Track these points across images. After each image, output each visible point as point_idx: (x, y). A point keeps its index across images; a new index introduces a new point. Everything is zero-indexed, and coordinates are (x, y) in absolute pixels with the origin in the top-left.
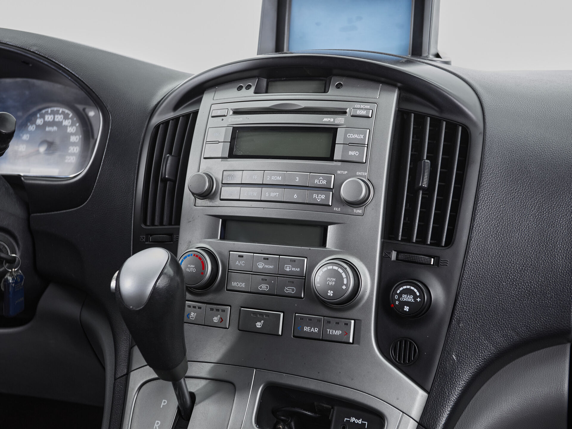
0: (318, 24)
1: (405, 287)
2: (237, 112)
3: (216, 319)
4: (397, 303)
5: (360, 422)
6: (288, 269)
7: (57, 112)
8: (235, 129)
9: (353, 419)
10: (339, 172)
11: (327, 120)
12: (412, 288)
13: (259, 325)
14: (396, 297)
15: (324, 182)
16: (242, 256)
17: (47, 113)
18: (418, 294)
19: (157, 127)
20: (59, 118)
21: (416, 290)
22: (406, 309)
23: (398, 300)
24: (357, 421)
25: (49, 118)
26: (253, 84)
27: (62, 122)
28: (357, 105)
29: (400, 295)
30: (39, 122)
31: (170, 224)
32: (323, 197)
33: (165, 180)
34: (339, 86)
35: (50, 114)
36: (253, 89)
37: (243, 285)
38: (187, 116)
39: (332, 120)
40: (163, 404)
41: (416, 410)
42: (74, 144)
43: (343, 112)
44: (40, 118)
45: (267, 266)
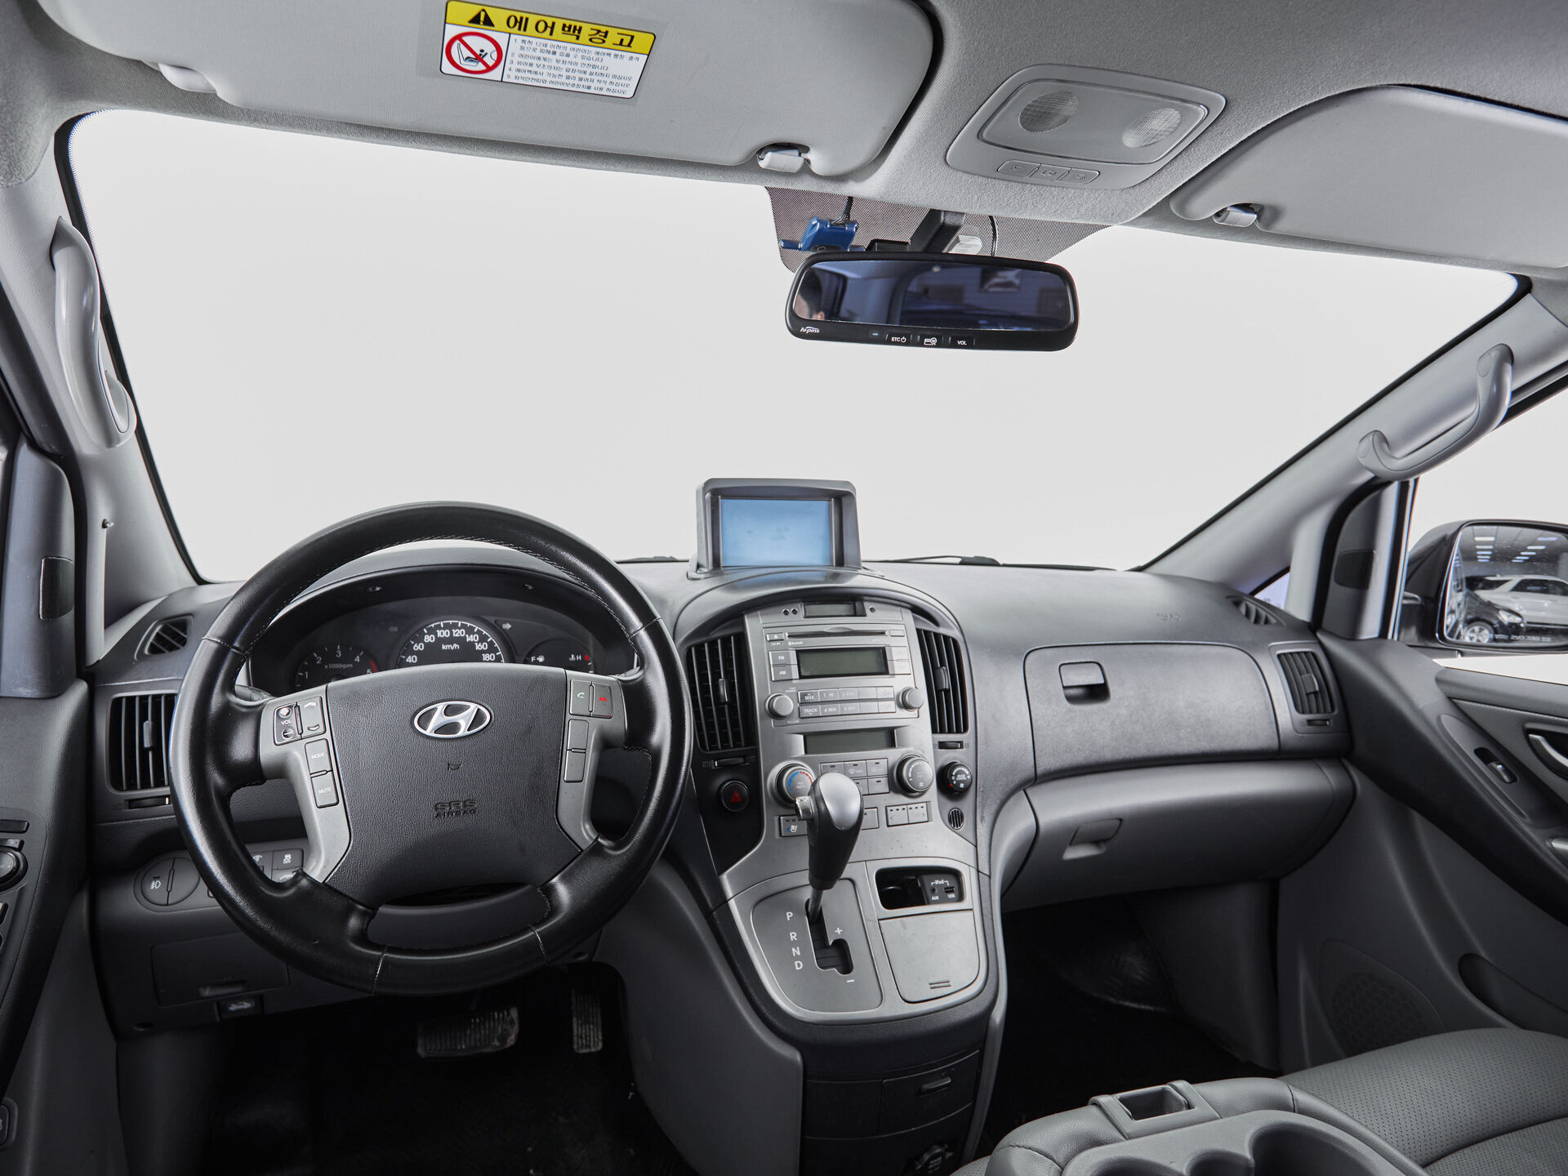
0: (749, 532)
1: (958, 769)
2: (793, 635)
4: (955, 782)
5: (942, 882)
6: (875, 771)
7: (455, 626)
8: (799, 652)
9: (937, 882)
11: (874, 641)
14: (953, 778)
16: (834, 767)
17: (439, 627)
18: (967, 773)
19: (688, 651)
20: (459, 633)
21: (965, 770)
22: (962, 785)
23: (955, 780)
24: (940, 882)
25: (443, 634)
27: (465, 637)
28: (892, 627)
29: (956, 776)
30: (429, 638)
32: (888, 706)
33: (721, 704)
34: (874, 611)
35: (444, 629)
36: (800, 613)
39: (878, 640)
40: (788, 917)
41: (974, 861)
43: (883, 633)
44: (429, 634)
45: (857, 771)
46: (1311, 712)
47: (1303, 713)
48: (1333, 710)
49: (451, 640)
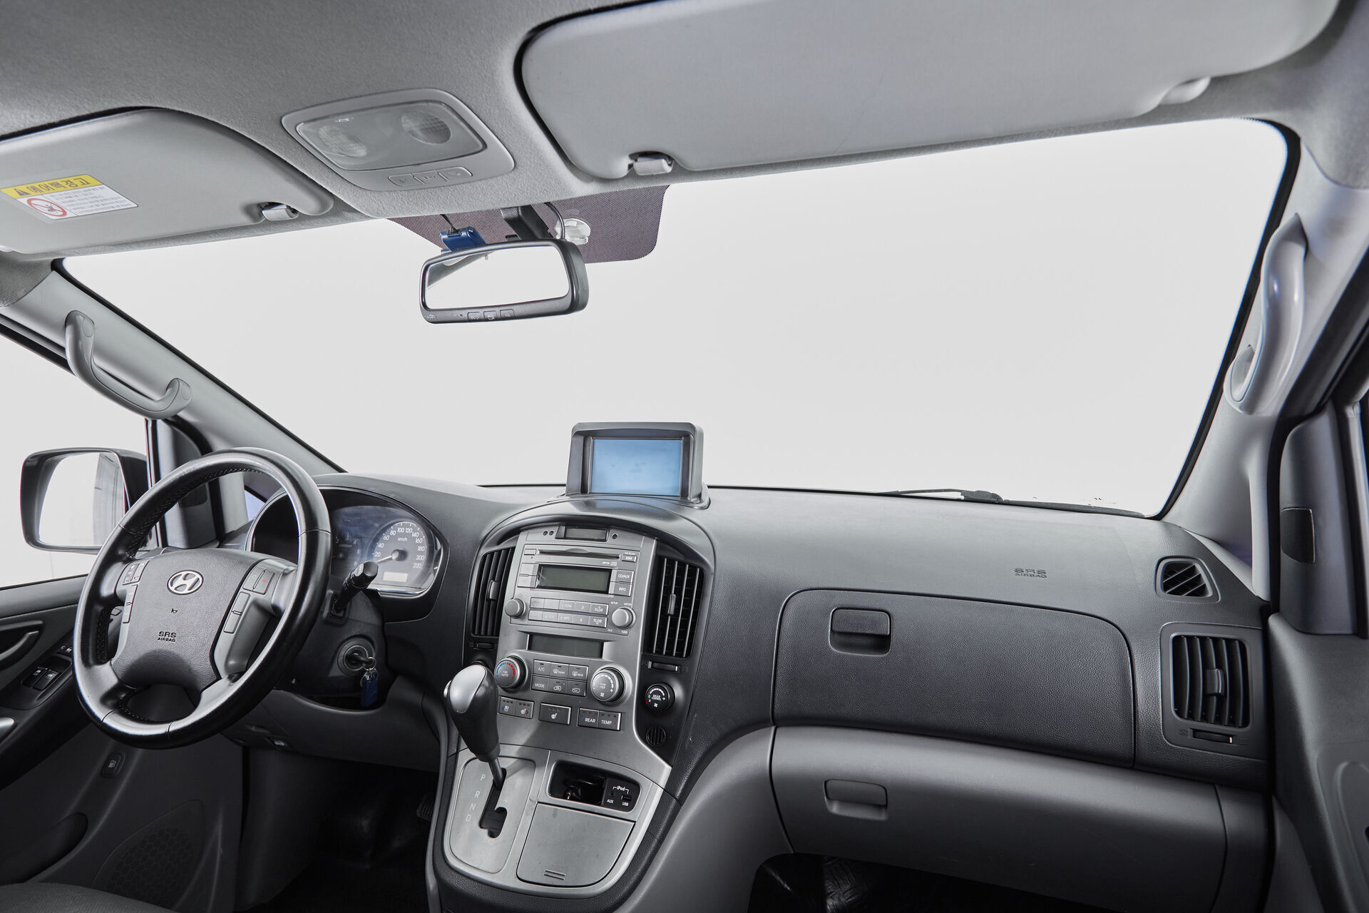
1: (655, 689)
2: (542, 552)
3: (523, 712)
4: (650, 701)
5: (623, 789)
6: (575, 675)
7: (408, 526)
8: (541, 566)
9: (619, 788)
10: (612, 603)
11: (605, 563)
12: (660, 690)
13: (553, 716)
14: (649, 696)
15: (602, 610)
16: (542, 664)
17: (399, 526)
18: (664, 695)
19: (485, 556)
20: (409, 530)
21: (662, 692)
22: (656, 705)
23: (650, 698)
24: (622, 789)
25: (401, 530)
26: (555, 529)
27: (412, 534)
28: (626, 553)
29: (652, 695)
30: (393, 533)
31: (492, 635)
32: (600, 621)
33: (489, 600)
34: (615, 537)
35: (402, 527)
36: (554, 535)
37: (543, 686)
38: (507, 550)
39: (608, 563)
40: (482, 779)
41: (663, 781)
42: (421, 553)
43: (616, 558)
44: (395, 528)
45: (560, 673)
46: (1205, 718)
47: (1191, 716)
48: (1245, 723)
49: (403, 535)
